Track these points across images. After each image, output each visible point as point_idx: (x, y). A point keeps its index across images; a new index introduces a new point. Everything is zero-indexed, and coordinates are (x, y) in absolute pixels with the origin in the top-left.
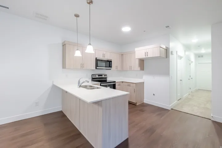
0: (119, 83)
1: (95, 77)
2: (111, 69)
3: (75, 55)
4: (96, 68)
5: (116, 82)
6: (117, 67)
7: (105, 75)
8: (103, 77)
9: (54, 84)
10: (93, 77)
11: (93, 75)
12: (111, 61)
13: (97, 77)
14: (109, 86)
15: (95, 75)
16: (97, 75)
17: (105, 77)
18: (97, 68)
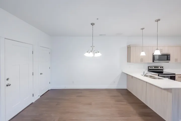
0: (179, 76)
1: (151, 68)
2: (168, 62)
3: (141, 55)
4: (153, 61)
5: (176, 74)
6: (176, 60)
7: (161, 67)
8: (159, 68)
9: (123, 71)
10: (150, 68)
11: (149, 67)
12: (170, 55)
13: (153, 68)
14: (167, 77)
15: (151, 67)
16: (153, 67)
17: (161, 68)
18: (155, 61)
